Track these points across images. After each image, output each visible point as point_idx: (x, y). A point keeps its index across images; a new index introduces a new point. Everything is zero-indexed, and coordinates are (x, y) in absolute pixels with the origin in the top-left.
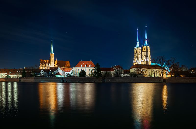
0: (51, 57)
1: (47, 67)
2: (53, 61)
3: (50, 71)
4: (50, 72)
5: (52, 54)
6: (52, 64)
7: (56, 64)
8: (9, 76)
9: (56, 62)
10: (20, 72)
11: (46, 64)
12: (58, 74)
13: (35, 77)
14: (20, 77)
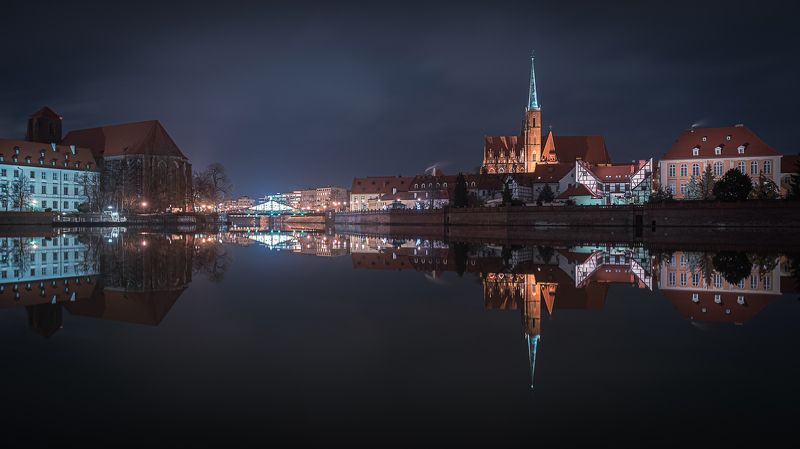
0: (531, 125)
1: (515, 166)
2: (539, 142)
3: (539, 182)
4: (542, 186)
5: (533, 111)
6: (534, 152)
7: (551, 152)
8: (400, 204)
9: (550, 144)
10: (429, 189)
11: (507, 155)
12: (583, 191)
13: (513, 205)
14: (446, 207)
